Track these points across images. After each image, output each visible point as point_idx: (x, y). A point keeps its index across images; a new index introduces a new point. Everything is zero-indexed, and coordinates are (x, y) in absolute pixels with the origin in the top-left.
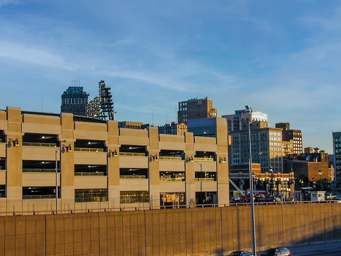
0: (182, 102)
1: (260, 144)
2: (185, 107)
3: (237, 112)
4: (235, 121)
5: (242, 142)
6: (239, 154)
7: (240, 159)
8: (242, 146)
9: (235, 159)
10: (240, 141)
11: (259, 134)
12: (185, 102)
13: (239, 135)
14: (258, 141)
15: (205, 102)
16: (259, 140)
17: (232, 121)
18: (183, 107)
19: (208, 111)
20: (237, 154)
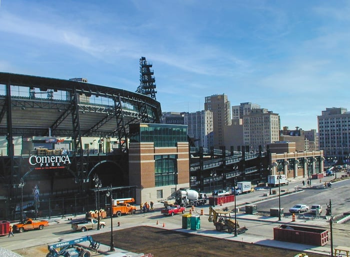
0: (207, 97)
1: (264, 124)
2: (209, 100)
3: (241, 104)
4: (240, 110)
5: (251, 123)
6: (249, 131)
7: (249, 134)
8: (251, 126)
9: (246, 134)
10: (249, 123)
11: (263, 117)
12: (209, 97)
13: (249, 118)
14: (262, 122)
15: (223, 96)
16: (264, 121)
17: (239, 109)
18: (208, 100)
19: (225, 102)
20: (247, 131)
